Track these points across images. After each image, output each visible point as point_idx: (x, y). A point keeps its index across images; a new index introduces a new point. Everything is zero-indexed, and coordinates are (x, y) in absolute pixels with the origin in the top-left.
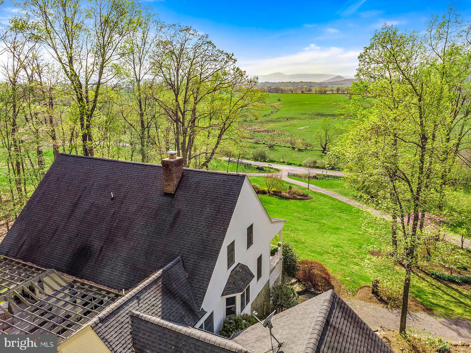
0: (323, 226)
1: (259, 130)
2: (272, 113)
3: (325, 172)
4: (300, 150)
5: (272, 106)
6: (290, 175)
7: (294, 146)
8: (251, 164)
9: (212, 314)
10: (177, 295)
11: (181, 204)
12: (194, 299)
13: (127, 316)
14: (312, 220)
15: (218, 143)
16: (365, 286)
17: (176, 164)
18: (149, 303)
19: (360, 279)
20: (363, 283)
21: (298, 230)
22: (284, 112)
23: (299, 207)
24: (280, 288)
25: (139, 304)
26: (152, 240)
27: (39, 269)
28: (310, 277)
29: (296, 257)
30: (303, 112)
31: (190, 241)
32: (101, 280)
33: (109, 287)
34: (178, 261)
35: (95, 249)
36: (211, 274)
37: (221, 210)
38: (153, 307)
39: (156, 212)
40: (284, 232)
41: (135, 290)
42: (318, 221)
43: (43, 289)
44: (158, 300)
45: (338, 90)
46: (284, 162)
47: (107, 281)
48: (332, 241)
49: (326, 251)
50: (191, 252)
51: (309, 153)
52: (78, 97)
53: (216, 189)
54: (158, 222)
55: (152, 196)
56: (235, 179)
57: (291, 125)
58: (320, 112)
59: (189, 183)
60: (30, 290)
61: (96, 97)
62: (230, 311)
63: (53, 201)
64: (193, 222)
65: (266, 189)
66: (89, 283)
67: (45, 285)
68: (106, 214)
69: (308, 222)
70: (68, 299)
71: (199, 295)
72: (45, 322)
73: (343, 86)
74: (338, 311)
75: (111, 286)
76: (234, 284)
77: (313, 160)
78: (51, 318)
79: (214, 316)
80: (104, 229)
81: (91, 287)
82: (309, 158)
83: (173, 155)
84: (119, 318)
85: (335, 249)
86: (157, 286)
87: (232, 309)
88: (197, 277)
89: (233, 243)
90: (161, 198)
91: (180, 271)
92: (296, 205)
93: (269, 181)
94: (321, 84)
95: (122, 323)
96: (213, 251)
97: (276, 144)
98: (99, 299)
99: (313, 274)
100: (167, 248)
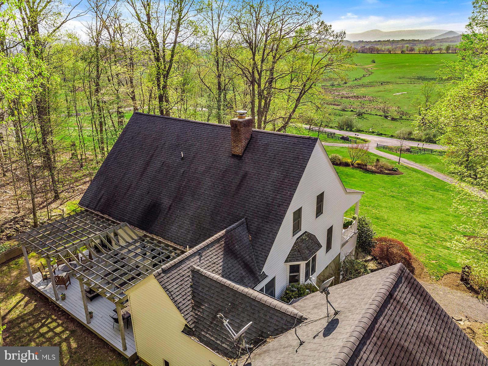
0: (412, 204)
1: (347, 95)
2: (364, 76)
3: (421, 145)
4: (393, 119)
5: (364, 69)
6: (379, 147)
7: (387, 115)
8: (334, 134)
9: (274, 279)
10: (239, 256)
11: (249, 167)
12: (255, 262)
13: (188, 270)
14: (399, 197)
15: (296, 106)
16: (453, 272)
17: (244, 124)
18: (210, 260)
19: (449, 264)
20: (451, 269)
21: (381, 207)
22: (379, 75)
23: (385, 182)
24: (352, 263)
25: (200, 260)
26: (218, 201)
27: (115, 222)
28: (387, 255)
29: (373, 233)
30: (401, 75)
31: (255, 204)
32: (169, 236)
33: (175, 243)
34: (242, 223)
35: (164, 207)
36: (274, 239)
37: (288, 174)
38: (214, 265)
39: (224, 174)
40: (365, 208)
41: (198, 247)
42: (407, 198)
43: (118, 242)
44: (219, 258)
45: (448, 48)
46: (373, 132)
47: (173, 238)
48: (420, 221)
49: (410, 231)
50: (256, 215)
51: (404, 123)
52: (155, 57)
53: (285, 152)
54: (225, 183)
55: (220, 158)
56: (306, 142)
57: (385, 91)
58: (423, 75)
59: (258, 145)
60: (107, 241)
61: (172, 56)
62: (294, 279)
63: (128, 158)
64: (259, 185)
65: (349, 161)
66: (157, 239)
67: (120, 238)
68: (176, 173)
69: (394, 199)
70: (138, 251)
71: (261, 259)
72: (117, 269)
73: (455, 44)
74: (405, 285)
75: (177, 242)
76: (299, 251)
77: (409, 131)
78: (123, 266)
79: (276, 281)
80: (174, 187)
81: (160, 242)
82: (403, 129)
83: (242, 115)
84: (181, 271)
85: (422, 229)
86: (219, 245)
87: (296, 278)
88: (260, 240)
89: (300, 210)
90: (229, 159)
91: (244, 233)
92: (383, 180)
93: (353, 153)
94: (426, 42)
95: (183, 276)
96: (277, 216)
97: (366, 112)
98: (166, 253)
99: (392, 253)
100: (232, 210)
